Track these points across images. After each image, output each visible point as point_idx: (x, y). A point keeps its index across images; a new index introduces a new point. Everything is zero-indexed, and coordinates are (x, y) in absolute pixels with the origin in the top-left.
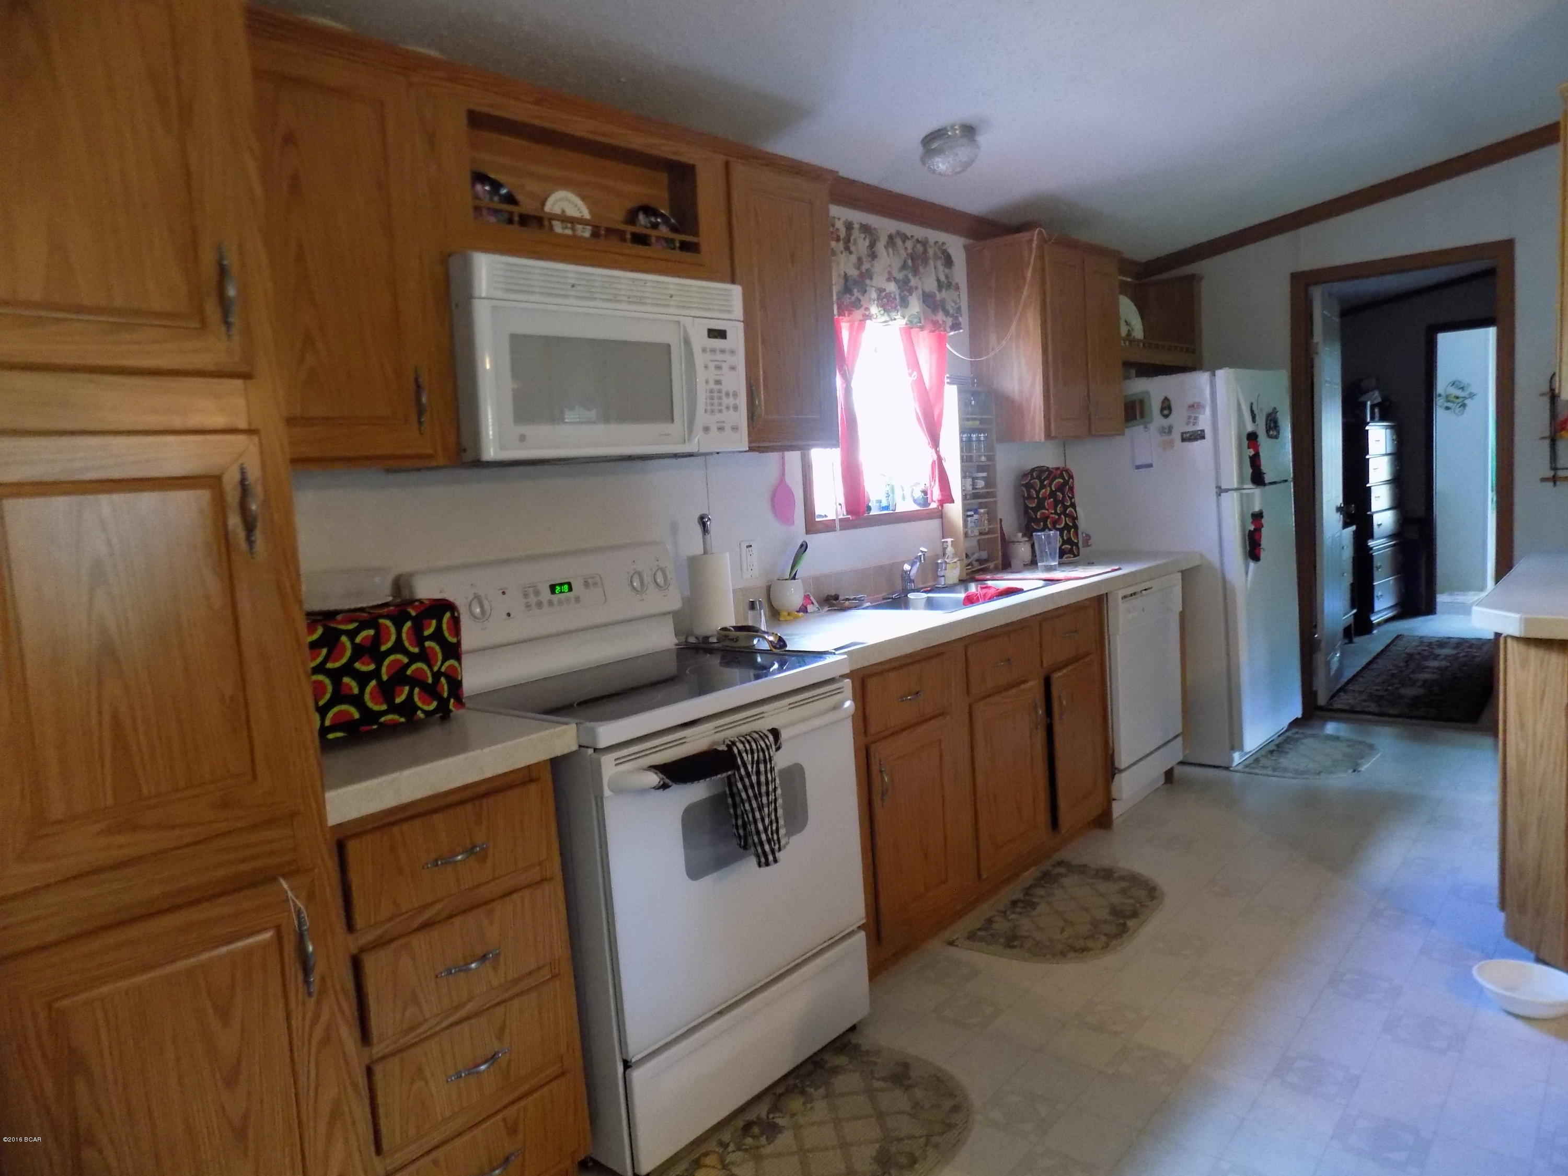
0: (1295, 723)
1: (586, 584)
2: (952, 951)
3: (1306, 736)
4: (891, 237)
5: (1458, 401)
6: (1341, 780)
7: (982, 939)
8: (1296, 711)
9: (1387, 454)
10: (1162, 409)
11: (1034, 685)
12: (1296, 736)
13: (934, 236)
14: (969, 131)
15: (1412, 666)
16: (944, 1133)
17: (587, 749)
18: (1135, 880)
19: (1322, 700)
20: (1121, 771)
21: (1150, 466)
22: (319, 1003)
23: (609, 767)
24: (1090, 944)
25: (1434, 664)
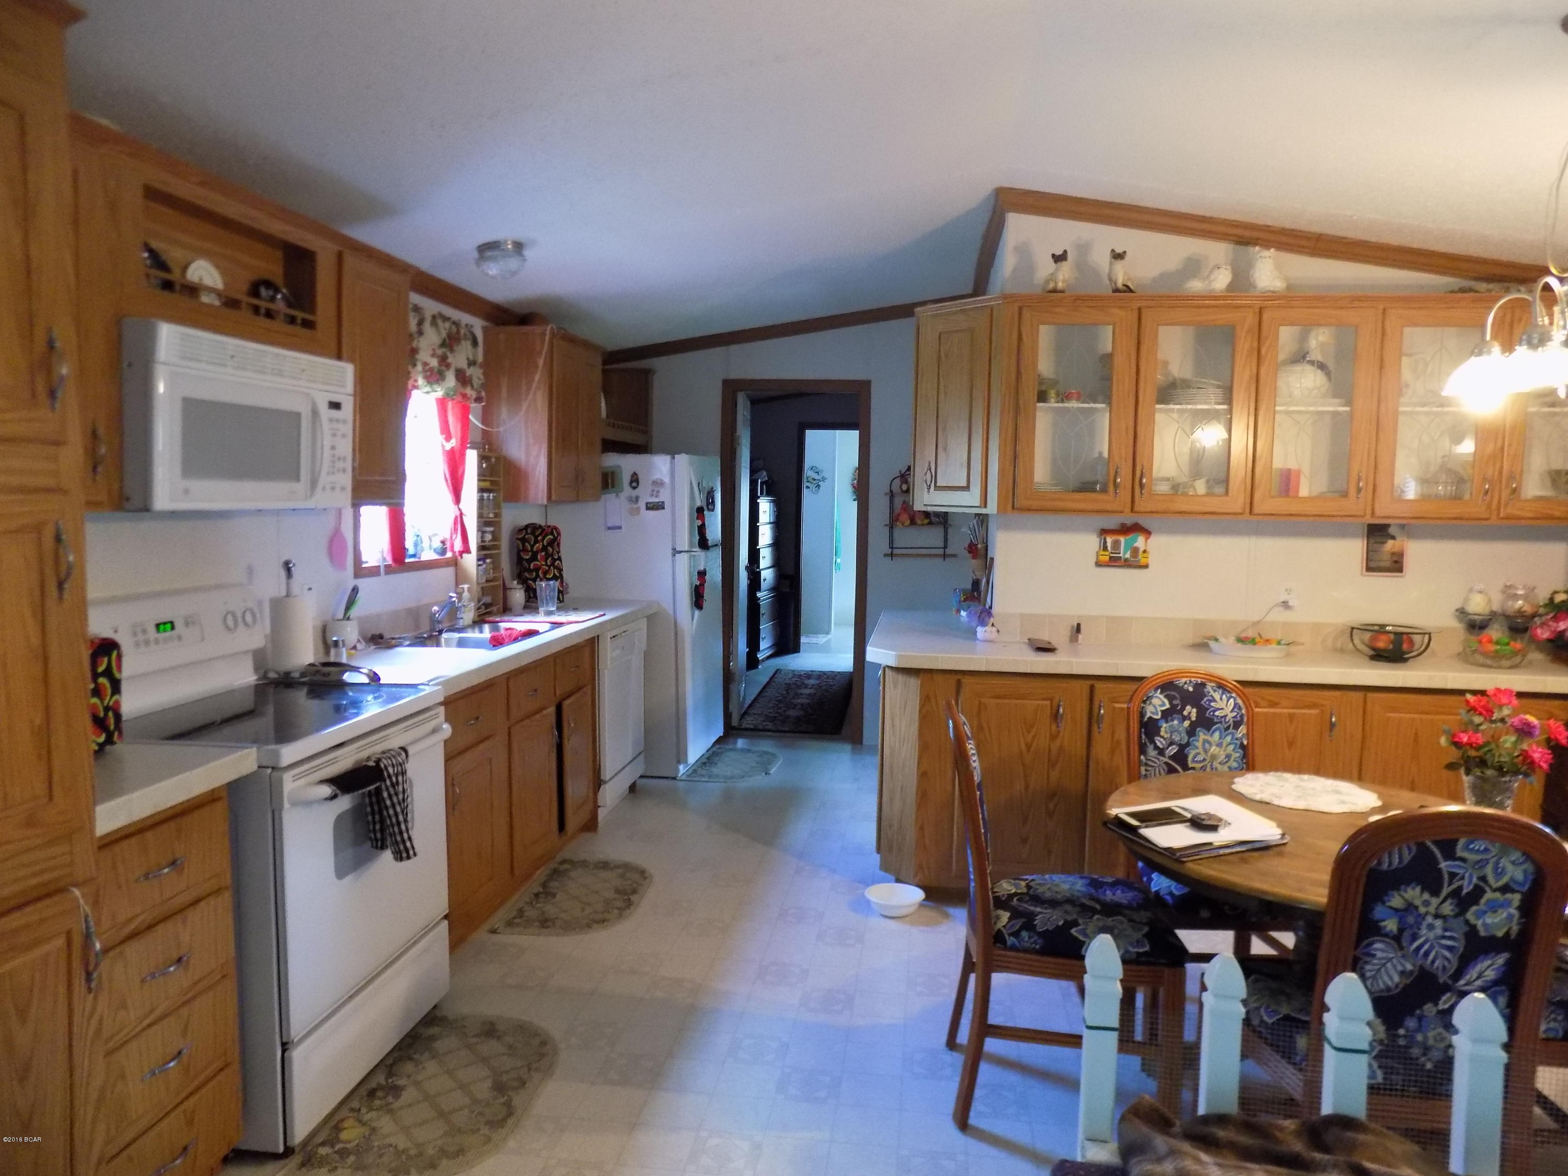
0: (719, 741)
1: (187, 624)
2: (495, 937)
3: (727, 750)
4: (434, 317)
5: (814, 482)
6: (759, 780)
7: (518, 925)
8: (719, 731)
9: (770, 523)
10: (631, 482)
11: (552, 710)
12: (720, 751)
13: (465, 318)
14: (519, 246)
15: (792, 693)
16: (540, 1060)
17: (265, 769)
18: (627, 867)
19: (735, 722)
20: (605, 782)
21: (620, 528)
22: (95, 998)
23: (290, 784)
24: (607, 916)
25: (807, 691)
